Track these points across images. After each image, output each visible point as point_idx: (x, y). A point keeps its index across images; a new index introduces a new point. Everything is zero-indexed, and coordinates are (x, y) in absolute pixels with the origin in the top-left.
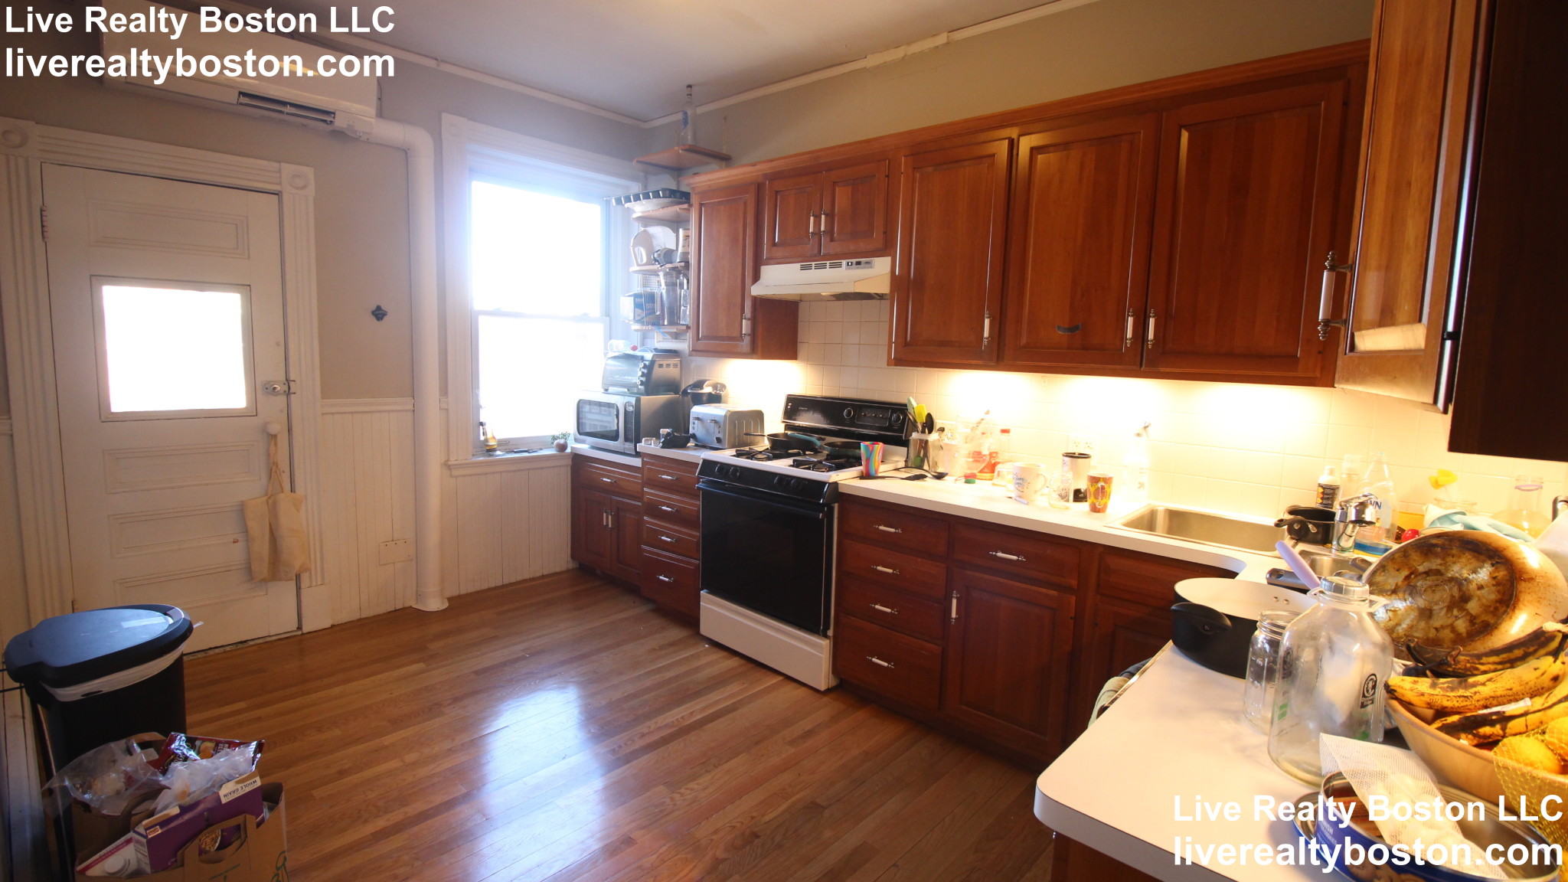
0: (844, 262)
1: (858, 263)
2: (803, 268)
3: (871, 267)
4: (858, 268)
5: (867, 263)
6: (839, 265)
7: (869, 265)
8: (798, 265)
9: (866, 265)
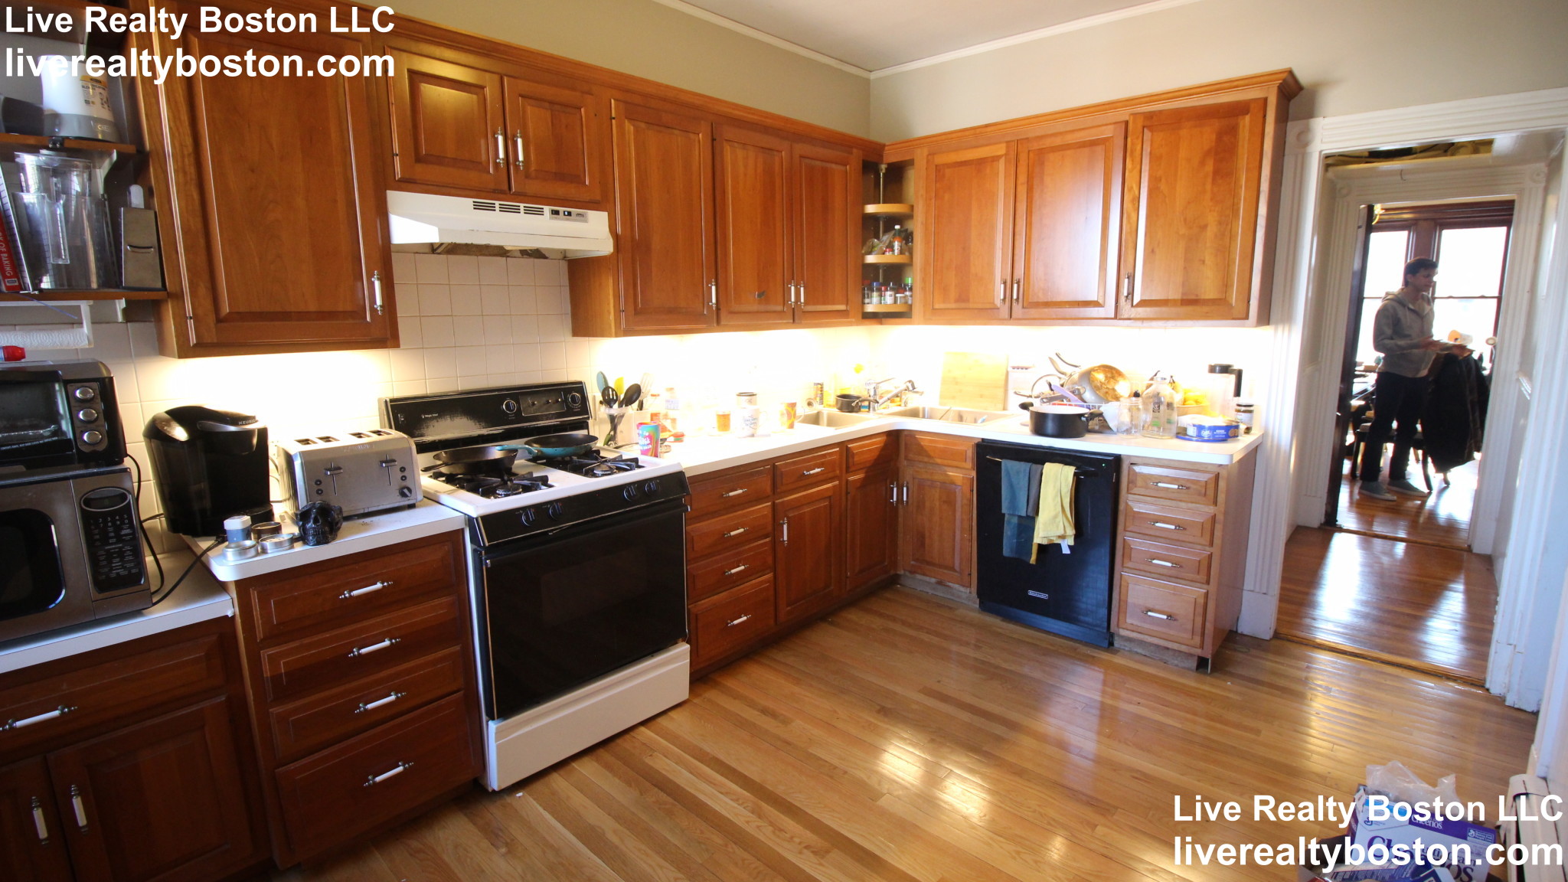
0: (547, 209)
1: (570, 214)
2: (477, 207)
3: (586, 221)
4: (568, 220)
5: (578, 215)
6: (540, 212)
7: (582, 218)
8: (471, 201)
9: (578, 218)
